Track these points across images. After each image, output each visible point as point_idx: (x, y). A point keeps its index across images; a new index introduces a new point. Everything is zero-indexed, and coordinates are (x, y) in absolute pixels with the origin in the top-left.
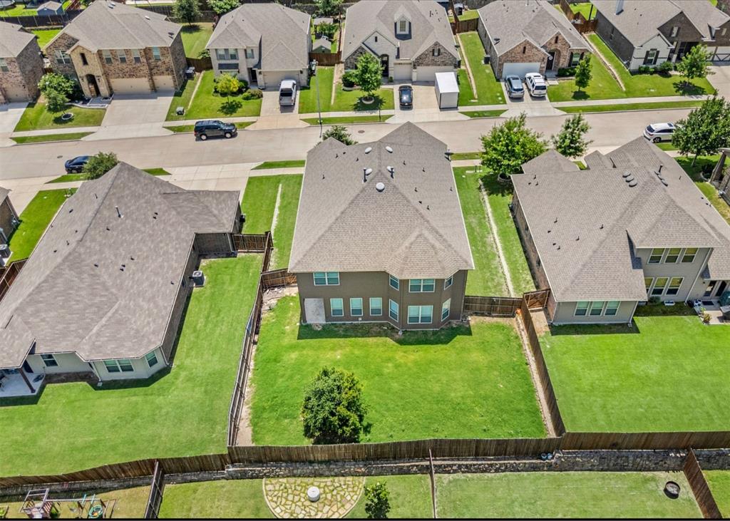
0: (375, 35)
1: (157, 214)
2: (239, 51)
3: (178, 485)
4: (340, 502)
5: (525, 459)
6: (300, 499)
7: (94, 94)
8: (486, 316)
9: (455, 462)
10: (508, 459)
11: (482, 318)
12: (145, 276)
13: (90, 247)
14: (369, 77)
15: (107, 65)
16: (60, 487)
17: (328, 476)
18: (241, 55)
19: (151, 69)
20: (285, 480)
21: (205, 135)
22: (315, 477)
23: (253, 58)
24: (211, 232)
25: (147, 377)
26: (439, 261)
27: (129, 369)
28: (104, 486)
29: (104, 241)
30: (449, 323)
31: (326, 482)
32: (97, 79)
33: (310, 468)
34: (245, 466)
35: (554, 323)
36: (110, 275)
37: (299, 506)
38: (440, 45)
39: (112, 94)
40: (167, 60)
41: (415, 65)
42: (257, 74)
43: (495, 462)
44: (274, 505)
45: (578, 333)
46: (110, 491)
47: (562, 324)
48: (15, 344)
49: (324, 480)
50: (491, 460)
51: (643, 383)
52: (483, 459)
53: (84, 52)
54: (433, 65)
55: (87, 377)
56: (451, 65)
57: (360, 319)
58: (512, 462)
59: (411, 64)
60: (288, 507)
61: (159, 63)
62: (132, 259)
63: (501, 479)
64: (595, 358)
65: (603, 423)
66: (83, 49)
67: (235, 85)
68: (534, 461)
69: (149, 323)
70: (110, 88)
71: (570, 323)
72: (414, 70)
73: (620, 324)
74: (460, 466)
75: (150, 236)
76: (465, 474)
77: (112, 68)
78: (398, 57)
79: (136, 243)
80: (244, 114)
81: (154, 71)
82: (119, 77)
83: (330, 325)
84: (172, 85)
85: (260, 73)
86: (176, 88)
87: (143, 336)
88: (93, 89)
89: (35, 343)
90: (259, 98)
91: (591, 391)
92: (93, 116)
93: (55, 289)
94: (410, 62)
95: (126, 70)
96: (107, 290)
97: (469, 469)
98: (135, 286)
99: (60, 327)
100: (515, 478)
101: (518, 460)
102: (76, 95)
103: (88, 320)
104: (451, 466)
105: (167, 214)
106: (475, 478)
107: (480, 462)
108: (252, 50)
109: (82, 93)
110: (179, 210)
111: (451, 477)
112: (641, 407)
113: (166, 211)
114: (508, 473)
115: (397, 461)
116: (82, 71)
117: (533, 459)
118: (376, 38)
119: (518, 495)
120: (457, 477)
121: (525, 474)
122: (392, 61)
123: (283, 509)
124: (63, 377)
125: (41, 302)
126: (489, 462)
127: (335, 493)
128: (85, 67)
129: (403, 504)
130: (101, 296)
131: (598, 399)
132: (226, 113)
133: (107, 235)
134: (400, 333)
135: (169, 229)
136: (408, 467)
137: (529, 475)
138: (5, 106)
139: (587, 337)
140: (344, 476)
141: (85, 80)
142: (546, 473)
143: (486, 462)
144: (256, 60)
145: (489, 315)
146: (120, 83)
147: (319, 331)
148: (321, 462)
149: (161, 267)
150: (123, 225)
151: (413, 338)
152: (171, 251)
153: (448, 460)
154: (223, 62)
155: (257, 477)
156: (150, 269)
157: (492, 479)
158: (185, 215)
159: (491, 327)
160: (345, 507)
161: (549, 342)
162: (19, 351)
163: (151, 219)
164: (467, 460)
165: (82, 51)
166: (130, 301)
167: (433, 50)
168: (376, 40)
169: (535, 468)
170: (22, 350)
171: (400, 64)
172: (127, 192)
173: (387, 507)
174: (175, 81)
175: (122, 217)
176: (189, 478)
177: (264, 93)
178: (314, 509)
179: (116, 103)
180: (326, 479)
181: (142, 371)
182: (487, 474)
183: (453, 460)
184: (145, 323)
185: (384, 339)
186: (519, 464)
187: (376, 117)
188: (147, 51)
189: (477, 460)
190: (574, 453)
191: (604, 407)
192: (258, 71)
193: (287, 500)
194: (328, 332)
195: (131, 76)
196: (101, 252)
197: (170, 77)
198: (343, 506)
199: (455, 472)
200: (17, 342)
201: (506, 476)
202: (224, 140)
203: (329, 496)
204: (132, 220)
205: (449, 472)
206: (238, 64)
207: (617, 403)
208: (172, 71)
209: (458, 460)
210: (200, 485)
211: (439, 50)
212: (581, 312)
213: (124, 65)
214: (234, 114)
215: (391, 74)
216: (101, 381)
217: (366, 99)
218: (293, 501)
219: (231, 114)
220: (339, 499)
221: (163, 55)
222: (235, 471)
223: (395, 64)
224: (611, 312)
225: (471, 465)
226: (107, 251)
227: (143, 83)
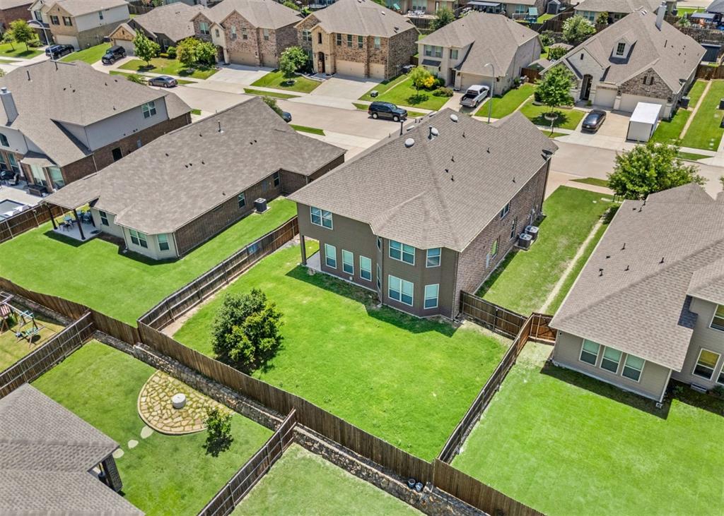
0: (582, 52)
1: (256, 141)
2: (444, 50)
3: (101, 344)
4: (195, 420)
5: (391, 475)
6: (167, 400)
7: (321, 69)
8: (487, 328)
9: (317, 439)
10: (373, 466)
11: (478, 327)
12: (204, 179)
13: (173, 141)
14: (552, 90)
15: (337, 47)
16: (33, 306)
17: (206, 394)
18: (446, 54)
19: (369, 57)
20: (171, 379)
21: (377, 114)
22: (196, 389)
23: (457, 59)
24: (293, 171)
25: (157, 259)
26: (424, 230)
27: (144, 244)
28: (58, 319)
29: (189, 142)
30: (438, 317)
31: (201, 398)
32: (325, 56)
33: (193, 376)
34: (149, 350)
35: (553, 362)
36: (172, 166)
37: (161, 406)
38: (654, 73)
39: (335, 73)
40: (384, 50)
41: (620, 91)
42: (456, 74)
43: (358, 462)
44: (145, 393)
45: (576, 383)
46: (59, 325)
47: (564, 366)
48: (82, 193)
49: (200, 396)
50: (356, 457)
51: (614, 473)
52: (348, 452)
53: (322, 32)
54: (642, 94)
55: (120, 242)
56: (663, 98)
57: (351, 278)
58: (376, 471)
59: (616, 89)
60: (153, 401)
61: (378, 52)
62: (203, 163)
63: (355, 485)
64: (573, 418)
65: (515, 486)
66: (322, 29)
67: (430, 81)
68: (399, 483)
69: (175, 212)
70: (335, 68)
71: (575, 369)
72: (618, 97)
73: (645, 399)
74: (321, 446)
75: (235, 154)
76: (324, 460)
77: (340, 50)
78: (603, 79)
79: (218, 153)
80: (425, 107)
81: (371, 59)
82: (343, 59)
83: (324, 274)
84: (384, 74)
85: (459, 74)
86: (386, 78)
87: (162, 219)
88: (321, 65)
89: (98, 199)
90: (448, 96)
91: (533, 447)
92: (309, 85)
93: (132, 164)
94: (615, 87)
95: (351, 53)
96: (162, 175)
97: (329, 455)
98: (187, 182)
99: (119, 193)
100: (372, 493)
101: (382, 472)
102: (307, 69)
103: (137, 194)
104: (314, 442)
105: (266, 145)
106: (331, 469)
107: (341, 452)
108: (457, 51)
109: (313, 67)
110: (279, 146)
111: (308, 454)
112: (585, 496)
113: (267, 143)
114: (369, 484)
115: (266, 410)
116: (316, 48)
117: (400, 480)
118: (582, 55)
119: (357, 510)
120: (314, 459)
121: (387, 494)
122: (595, 83)
123: (148, 400)
124: (109, 238)
125: (118, 171)
126: (351, 458)
127: (197, 411)
128: (319, 46)
129: (241, 454)
130: (156, 179)
131: (533, 459)
132: (410, 103)
133: (196, 139)
134: (379, 306)
135: (258, 156)
136: (274, 420)
137: (390, 498)
138: (259, 68)
139: (585, 392)
140: (218, 401)
141: (317, 56)
142: (411, 507)
143: (348, 456)
144: (459, 61)
145: (491, 329)
146: (343, 65)
147: (309, 276)
148: (205, 377)
149: (225, 179)
150: (217, 138)
151: (387, 315)
152: (245, 171)
153: (313, 434)
154: (428, 58)
155: (154, 365)
156: (212, 176)
157: (346, 480)
158: (281, 151)
159: (481, 339)
160: (194, 427)
161: (531, 377)
162: (81, 198)
163: (247, 143)
164: (331, 443)
165: (320, 31)
166: (174, 190)
167: (646, 77)
168: (582, 58)
169: (400, 494)
170: (83, 199)
171: (603, 88)
172: (242, 117)
173: (226, 446)
174: (386, 71)
175: (222, 132)
176: (110, 341)
177: (454, 93)
178: (169, 413)
179: (333, 80)
180: (200, 395)
181: (153, 251)
182: (346, 472)
183: (318, 436)
184: (173, 210)
185: (359, 304)
186: (383, 478)
187: (549, 132)
188: (370, 39)
189: (341, 449)
190: (448, 497)
191: (534, 470)
192: (457, 71)
193: (158, 395)
194: (317, 280)
195: (353, 60)
196: (181, 147)
197: (384, 66)
198: (193, 425)
199: (315, 451)
200: (84, 192)
201: (364, 485)
202: (391, 122)
203: (190, 412)
204: (229, 138)
205: (309, 448)
206: (440, 62)
207: (554, 475)
208: (386, 61)
209: (323, 439)
210: (112, 351)
211: (653, 78)
212: (589, 358)
213: (349, 49)
214: (416, 105)
215: (592, 97)
216: (127, 249)
217: (549, 115)
218: (160, 399)
219: (414, 104)
220: (196, 417)
221: (382, 45)
222: (141, 351)
223: (598, 87)
224: (632, 374)
225: (332, 451)
226: (186, 149)
227: (360, 67)
